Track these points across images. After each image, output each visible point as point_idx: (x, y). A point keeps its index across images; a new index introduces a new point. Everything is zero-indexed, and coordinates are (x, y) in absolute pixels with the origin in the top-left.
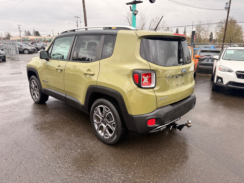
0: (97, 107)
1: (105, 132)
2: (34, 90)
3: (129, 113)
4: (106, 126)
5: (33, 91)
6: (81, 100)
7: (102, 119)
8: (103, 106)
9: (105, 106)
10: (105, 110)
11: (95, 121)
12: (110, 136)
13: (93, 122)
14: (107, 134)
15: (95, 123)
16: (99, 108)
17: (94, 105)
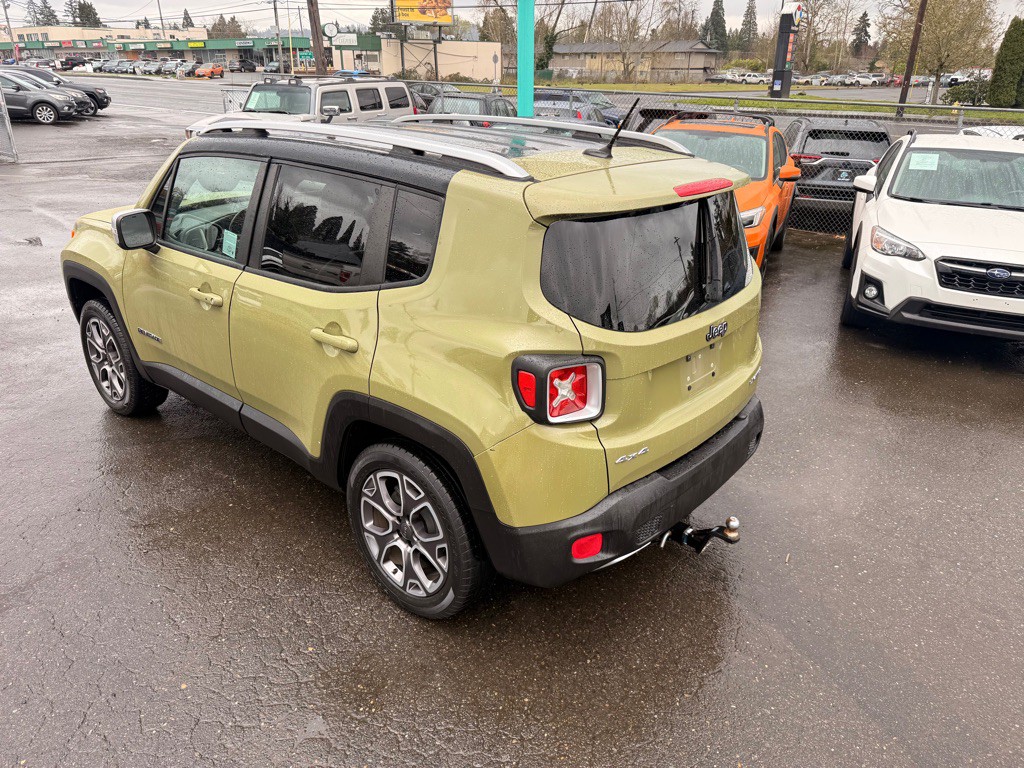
0: (372, 476)
1: (410, 574)
2: (105, 359)
3: (502, 517)
4: (410, 550)
5: (101, 364)
6: (309, 436)
7: (394, 523)
8: (395, 475)
9: (405, 478)
10: (408, 492)
11: (368, 525)
12: (430, 591)
13: (361, 529)
14: (416, 578)
15: (366, 534)
16: (381, 478)
17: (359, 465)
